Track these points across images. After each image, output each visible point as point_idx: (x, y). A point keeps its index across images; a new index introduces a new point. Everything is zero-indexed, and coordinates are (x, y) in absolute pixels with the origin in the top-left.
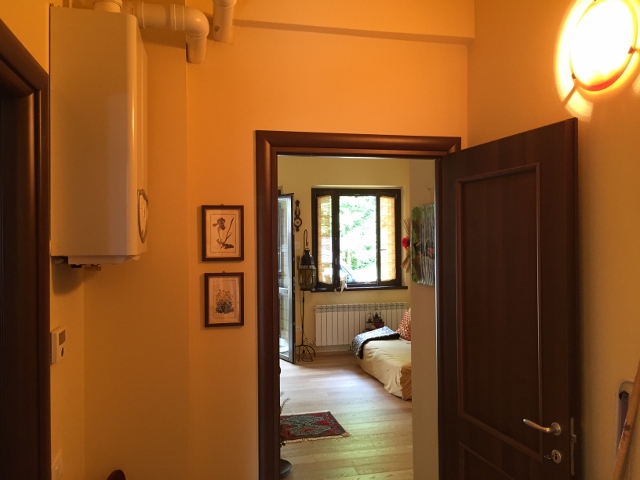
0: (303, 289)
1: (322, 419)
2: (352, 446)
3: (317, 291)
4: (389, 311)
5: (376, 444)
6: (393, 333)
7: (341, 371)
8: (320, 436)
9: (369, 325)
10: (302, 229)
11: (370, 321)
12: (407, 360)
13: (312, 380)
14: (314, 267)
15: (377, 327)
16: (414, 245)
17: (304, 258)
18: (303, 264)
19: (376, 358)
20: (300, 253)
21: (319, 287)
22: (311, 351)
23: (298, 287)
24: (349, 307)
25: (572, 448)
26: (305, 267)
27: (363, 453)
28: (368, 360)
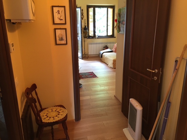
0: (85, 38)
1: (90, 73)
2: (99, 80)
3: (89, 38)
4: (110, 44)
5: (105, 79)
6: (111, 50)
7: (96, 61)
8: (90, 78)
9: (104, 48)
10: (84, 19)
11: (104, 47)
12: (115, 58)
13: (88, 64)
14: (88, 31)
15: (106, 49)
16: (119, 21)
17: (85, 28)
18: (84, 30)
19: (106, 57)
20: (83, 26)
21: (89, 37)
22: (87, 56)
23: (83, 37)
24: (98, 43)
25: (160, 76)
26: (85, 31)
27: (102, 82)
28: (104, 58)
